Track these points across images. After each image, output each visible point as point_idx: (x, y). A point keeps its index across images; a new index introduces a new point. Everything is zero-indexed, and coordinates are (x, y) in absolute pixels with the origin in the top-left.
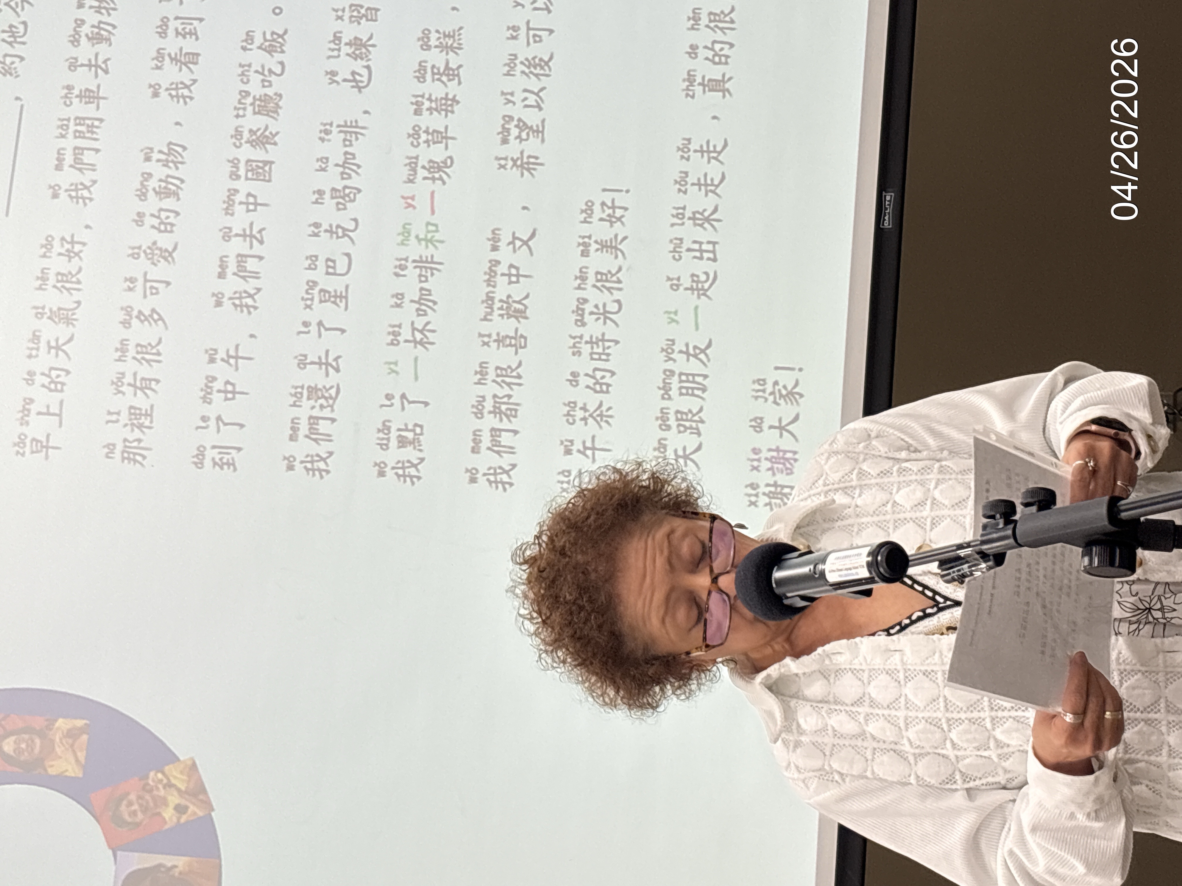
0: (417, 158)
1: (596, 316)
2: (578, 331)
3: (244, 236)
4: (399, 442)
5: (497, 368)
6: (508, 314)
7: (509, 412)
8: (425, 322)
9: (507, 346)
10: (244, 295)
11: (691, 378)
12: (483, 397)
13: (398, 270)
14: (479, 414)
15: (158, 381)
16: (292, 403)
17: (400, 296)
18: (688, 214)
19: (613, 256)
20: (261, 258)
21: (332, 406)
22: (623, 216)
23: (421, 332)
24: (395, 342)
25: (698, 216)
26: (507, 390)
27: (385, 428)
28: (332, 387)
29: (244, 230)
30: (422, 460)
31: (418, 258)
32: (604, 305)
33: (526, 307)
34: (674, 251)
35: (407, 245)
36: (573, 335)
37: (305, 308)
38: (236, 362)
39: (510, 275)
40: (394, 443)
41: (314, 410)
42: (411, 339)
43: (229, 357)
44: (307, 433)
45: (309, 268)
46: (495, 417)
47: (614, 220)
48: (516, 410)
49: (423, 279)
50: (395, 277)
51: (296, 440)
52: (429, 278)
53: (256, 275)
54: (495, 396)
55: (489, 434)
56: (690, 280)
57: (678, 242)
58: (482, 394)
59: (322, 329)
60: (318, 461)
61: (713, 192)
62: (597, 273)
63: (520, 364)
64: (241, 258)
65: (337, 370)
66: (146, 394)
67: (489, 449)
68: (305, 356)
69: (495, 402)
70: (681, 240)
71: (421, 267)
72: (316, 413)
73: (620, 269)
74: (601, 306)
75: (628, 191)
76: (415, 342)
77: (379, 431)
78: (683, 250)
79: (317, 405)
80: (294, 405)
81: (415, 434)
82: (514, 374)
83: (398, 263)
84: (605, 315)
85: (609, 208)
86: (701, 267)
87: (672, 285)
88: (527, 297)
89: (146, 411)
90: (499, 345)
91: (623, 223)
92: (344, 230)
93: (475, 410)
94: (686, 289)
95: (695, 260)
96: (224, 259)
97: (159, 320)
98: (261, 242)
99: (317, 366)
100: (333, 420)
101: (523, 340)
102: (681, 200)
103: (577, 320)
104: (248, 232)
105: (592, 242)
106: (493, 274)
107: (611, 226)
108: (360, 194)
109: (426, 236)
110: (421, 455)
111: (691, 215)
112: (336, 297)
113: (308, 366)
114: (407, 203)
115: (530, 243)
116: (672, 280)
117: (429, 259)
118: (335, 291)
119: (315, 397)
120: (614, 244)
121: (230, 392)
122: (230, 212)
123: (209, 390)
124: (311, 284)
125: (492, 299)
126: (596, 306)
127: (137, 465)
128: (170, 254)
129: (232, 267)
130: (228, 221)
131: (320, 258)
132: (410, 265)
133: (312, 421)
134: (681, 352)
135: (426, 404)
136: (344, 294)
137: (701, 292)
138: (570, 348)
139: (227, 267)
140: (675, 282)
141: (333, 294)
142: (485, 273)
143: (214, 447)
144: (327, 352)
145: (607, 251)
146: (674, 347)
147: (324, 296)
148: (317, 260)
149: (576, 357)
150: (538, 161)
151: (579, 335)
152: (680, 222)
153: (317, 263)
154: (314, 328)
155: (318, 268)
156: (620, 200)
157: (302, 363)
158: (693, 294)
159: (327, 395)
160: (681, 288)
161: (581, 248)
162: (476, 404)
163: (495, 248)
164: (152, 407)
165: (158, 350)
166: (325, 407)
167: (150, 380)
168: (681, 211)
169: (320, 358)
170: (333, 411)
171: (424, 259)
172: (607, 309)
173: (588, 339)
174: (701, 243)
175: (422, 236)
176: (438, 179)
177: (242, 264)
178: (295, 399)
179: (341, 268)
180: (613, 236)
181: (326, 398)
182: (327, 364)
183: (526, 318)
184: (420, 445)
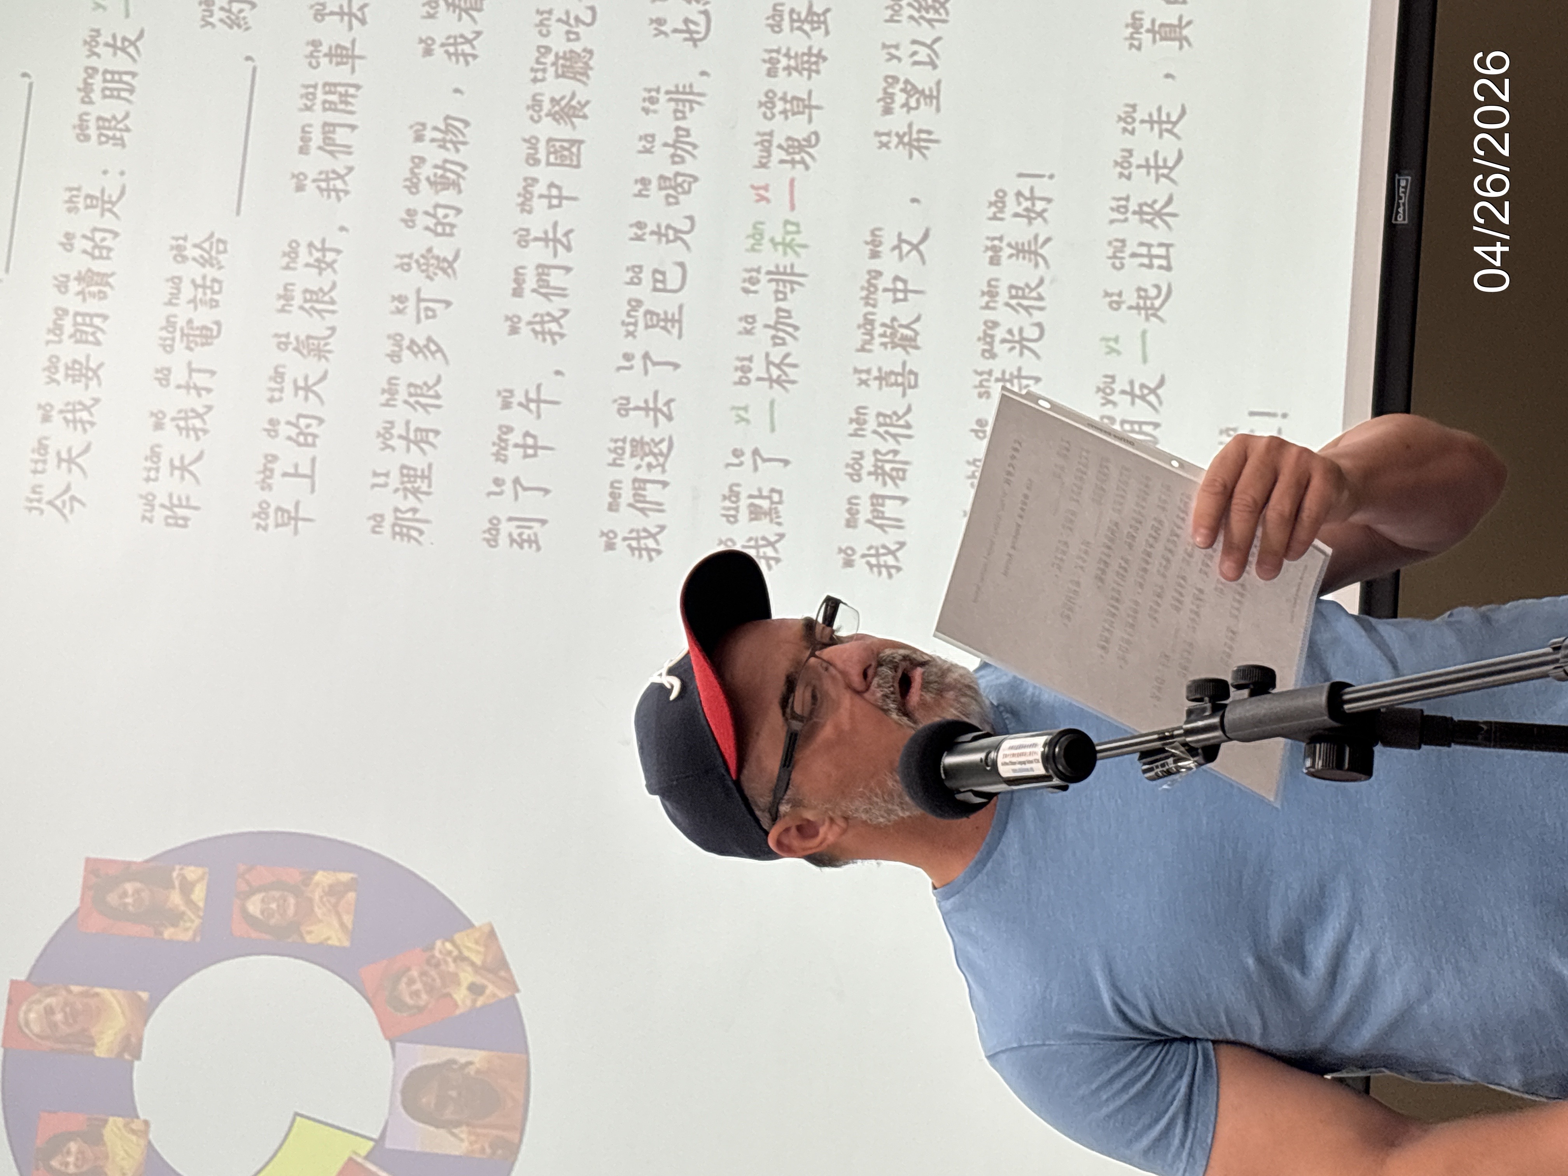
0: (771, 134)
1: (1008, 345)
2: (985, 365)
3: (546, 240)
4: (751, 513)
5: (879, 414)
6: (892, 342)
7: (894, 474)
8: (783, 354)
9: (892, 385)
10: (547, 318)
11: (1136, 427)
12: (861, 453)
13: (747, 285)
14: (855, 476)
15: (437, 433)
16: (611, 461)
17: (750, 319)
18: (1133, 206)
19: (1033, 262)
20: (568, 269)
21: (663, 466)
22: (1044, 211)
23: (778, 366)
24: (744, 380)
25: (1146, 209)
26: (891, 444)
27: (733, 494)
28: (662, 441)
29: (546, 233)
30: (781, 536)
31: (773, 269)
32: (1021, 330)
33: (917, 333)
34: (1114, 257)
35: (759, 251)
36: (979, 370)
37: (627, 336)
38: (538, 407)
39: (895, 291)
40: (744, 514)
41: (640, 470)
42: (766, 376)
43: (529, 400)
44: (631, 501)
45: (631, 283)
46: (877, 479)
47: (1033, 215)
48: (904, 471)
49: (781, 296)
50: (744, 295)
51: (617, 510)
52: (789, 295)
53: (562, 293)
54: (876, 452)
55: (869, 503)
56: (1136, 295)
57: (1119, 244)
58: (858, 450)
59: (649, 363)
60: (645, 538)
61: (1166, 176)
62: (1012, 287)
63: (909, 410)
64: (543, 269)
65: (669, 418)
66: (422, 450)
67: (869, 521)
68: (627, 399)
69: (877, 460)
70: (1123, 241)
71: (777, 281)
72: (643, 474)
73: (1041, 282)
74: (1016, 332)
75: (1051, 177)
76: (770, 380)
77: (725, 498)
78: (1126, 254)
79: (644, 464)
80: (614, 464)
81: (772, 503)
82: (902, 422)
83: (747, 275)
84: (1021, 343)
85: (1027, 199)
86: (1150, 278)
87: (1111, 303)
88: (918, 319)
89: (423, 471)
90: (881, 384)
91: (1045, 220)
92: (676, 231)
93: (850, 471)
94: (1130, 308)
95: (1144, 269)
96: (521, 271)
97: (437, 351)
98: (568, 248)
99: (642, 413)
100: (665, 484)
101: (912, 377)
102: (1122, 188)
103: (984, 351)
104: (551, 235)
105: (1004, 245)
106: (872, 289)
107: (1030, 223)
108: (697, 184)
109: (784, 239)
110: (780, 530)
111: (1137, 209)
112: (666, 320)
113: (631, 413)
114: (758, 195)
115: (922, 247)
116: (1111, 295)
117: (789, 270)
118: (666, 313)
119: (641, 453)
120: (1033, 248)
121: (530, 447)
122: (527, 208)
123: (503, 444)
124: (634, 304)
125: (872, 322)
126: (1010, 332)
127: (412, 541)
128: (451, 265)
129: (531, 282)
130: (525, 220)
131: (645, 269)
132: (763, 278)
133: (637, 485)
134: (1123, 392)
135: (786, 462)
136: (677, 317)
137: (1150, 312)
138: (976, 387)
139: (524, 281)
140: (1115, 298)
141: (662, 316)
142: (862, 288)
143: (510, 519)
144: (656, 394)
145: (1024, 258)
146: (1114, 386)
147: (651, 319)
148: (641, 272)
149: (984, 400)
150: (932, 137)
151: (987, 369)
152: (1121, 217)
153: (641, 276)
154: (638, 362)
155: (644, 282)
156: (1042, 188)
157: (624, 408)
158: (1139, 314)
159: (656, 450)
160: (1124, 307)
161: (990, 253)
162: (851, 462)
163: (875, 255)
164: (430, 466)
165: (436, 391)
166: (655, 467)
167: (427, 431)
168: (1123, 203)
169: (646, 402)
170: (664, 471)
171: (781, 269)
172: (1025, 335)
173: (999, 376)
174: (1149, 246)
175: (779, 239)
176: (799, 162)
177: (544, 277)
178: (614, 456)
179: (674, 281)
180: (1031, 237)
181: (655, 455)
182: (656, 410)
183: (917, 348)
184: (778, 517)
